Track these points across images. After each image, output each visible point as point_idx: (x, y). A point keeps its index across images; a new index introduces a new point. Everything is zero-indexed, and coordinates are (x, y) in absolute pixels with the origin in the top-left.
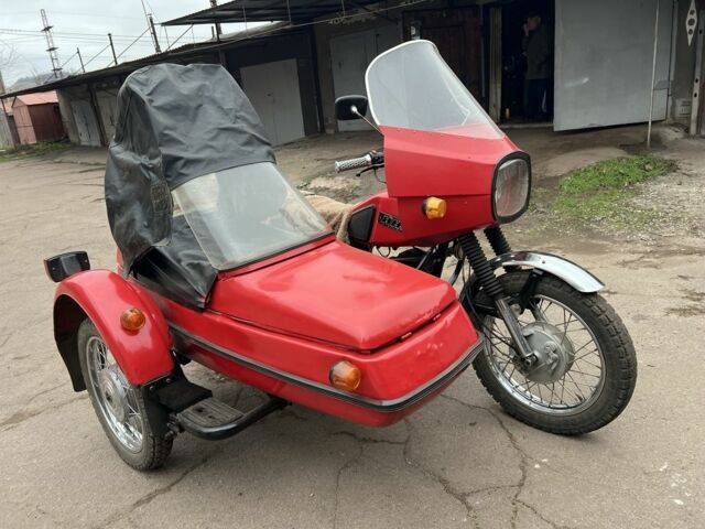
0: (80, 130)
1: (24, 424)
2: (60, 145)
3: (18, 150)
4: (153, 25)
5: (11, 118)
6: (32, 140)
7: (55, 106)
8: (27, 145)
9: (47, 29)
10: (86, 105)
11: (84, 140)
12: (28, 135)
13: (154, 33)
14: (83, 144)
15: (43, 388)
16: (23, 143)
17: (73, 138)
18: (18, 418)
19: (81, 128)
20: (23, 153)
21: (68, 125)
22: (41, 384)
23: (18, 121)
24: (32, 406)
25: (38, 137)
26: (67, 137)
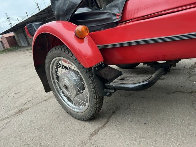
0: (21, 42)
1: (24, 113)
2: (16, 47)
3: (5, 50)
4: (38, 6)
5: (2, 42)
6: (8, 47)
7: (14, 37)
8: (7, 49)
9: (8, 18)
10: (22, 34)
11: (23, 45)
12: (7, 46)
13: (39, 9)
14: (23, 46)
15: (29, 100)
16: (6, 48)
17: (20, 45)
18: (21, 111)
19: (22, 42)
20: (6, 51)
21: (18, 41)
22: (27, 99)
23: (4, 42)
24: (26, 106)
25: (10, 46)
26: (18, 45)
